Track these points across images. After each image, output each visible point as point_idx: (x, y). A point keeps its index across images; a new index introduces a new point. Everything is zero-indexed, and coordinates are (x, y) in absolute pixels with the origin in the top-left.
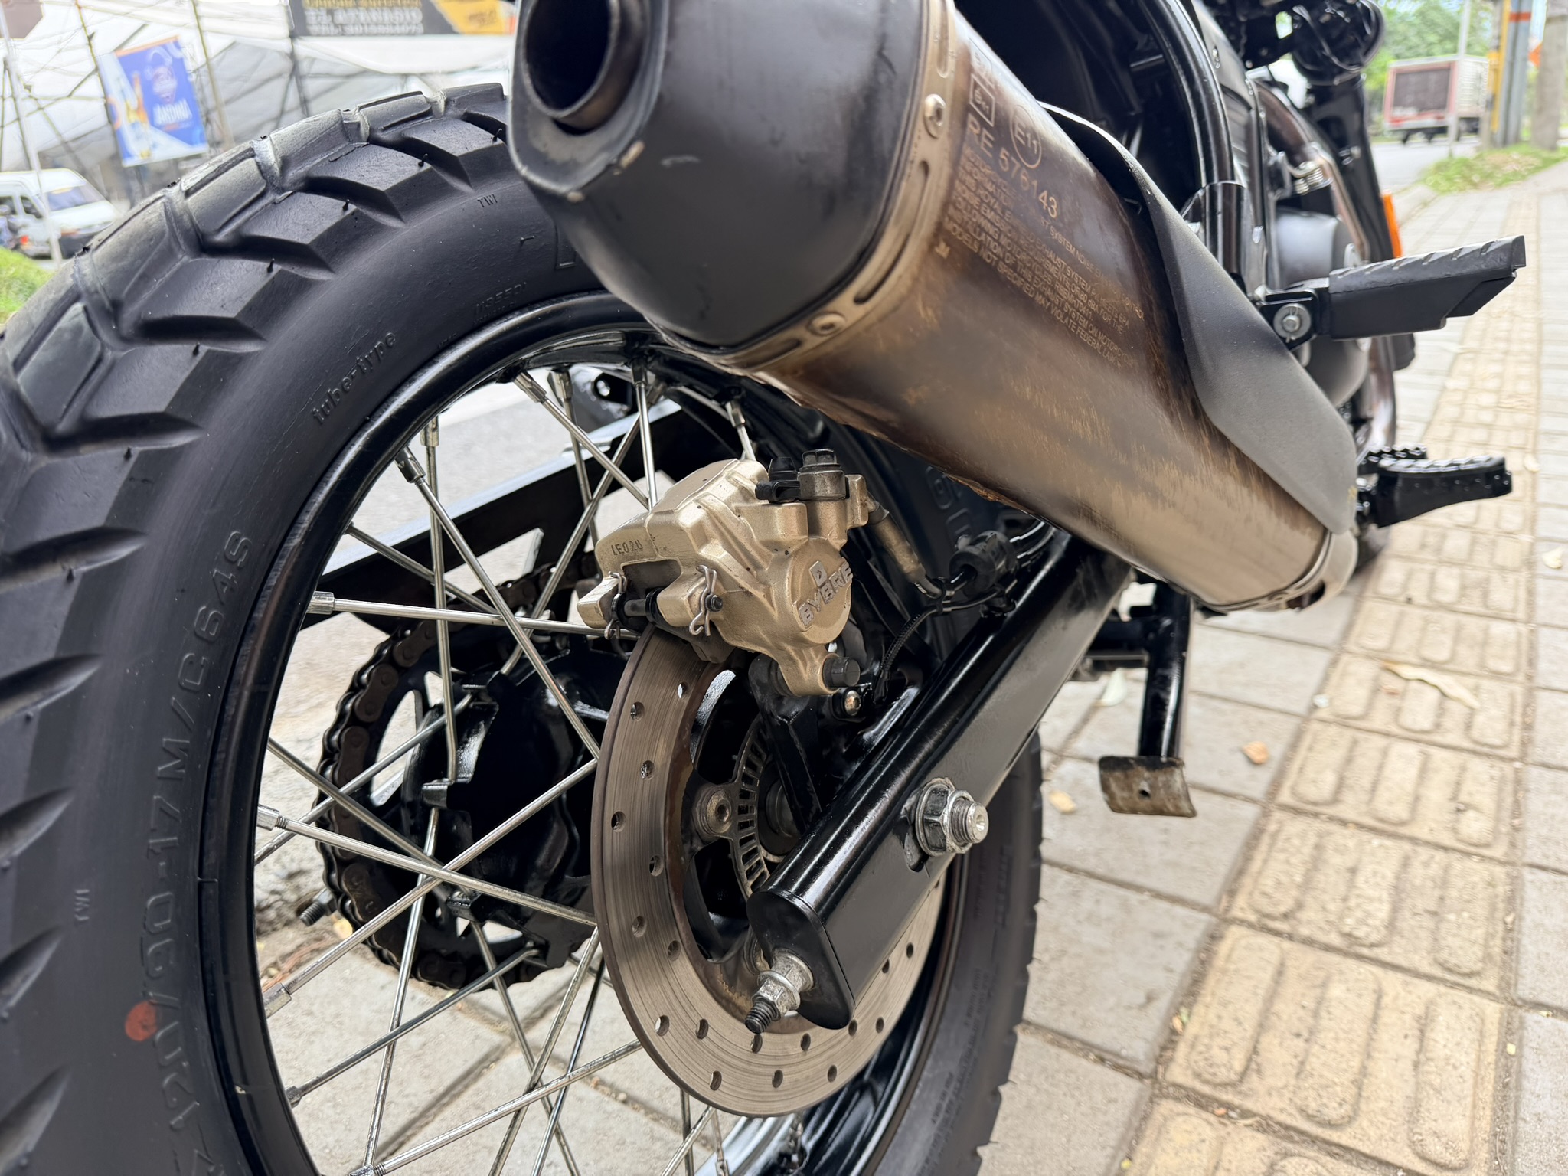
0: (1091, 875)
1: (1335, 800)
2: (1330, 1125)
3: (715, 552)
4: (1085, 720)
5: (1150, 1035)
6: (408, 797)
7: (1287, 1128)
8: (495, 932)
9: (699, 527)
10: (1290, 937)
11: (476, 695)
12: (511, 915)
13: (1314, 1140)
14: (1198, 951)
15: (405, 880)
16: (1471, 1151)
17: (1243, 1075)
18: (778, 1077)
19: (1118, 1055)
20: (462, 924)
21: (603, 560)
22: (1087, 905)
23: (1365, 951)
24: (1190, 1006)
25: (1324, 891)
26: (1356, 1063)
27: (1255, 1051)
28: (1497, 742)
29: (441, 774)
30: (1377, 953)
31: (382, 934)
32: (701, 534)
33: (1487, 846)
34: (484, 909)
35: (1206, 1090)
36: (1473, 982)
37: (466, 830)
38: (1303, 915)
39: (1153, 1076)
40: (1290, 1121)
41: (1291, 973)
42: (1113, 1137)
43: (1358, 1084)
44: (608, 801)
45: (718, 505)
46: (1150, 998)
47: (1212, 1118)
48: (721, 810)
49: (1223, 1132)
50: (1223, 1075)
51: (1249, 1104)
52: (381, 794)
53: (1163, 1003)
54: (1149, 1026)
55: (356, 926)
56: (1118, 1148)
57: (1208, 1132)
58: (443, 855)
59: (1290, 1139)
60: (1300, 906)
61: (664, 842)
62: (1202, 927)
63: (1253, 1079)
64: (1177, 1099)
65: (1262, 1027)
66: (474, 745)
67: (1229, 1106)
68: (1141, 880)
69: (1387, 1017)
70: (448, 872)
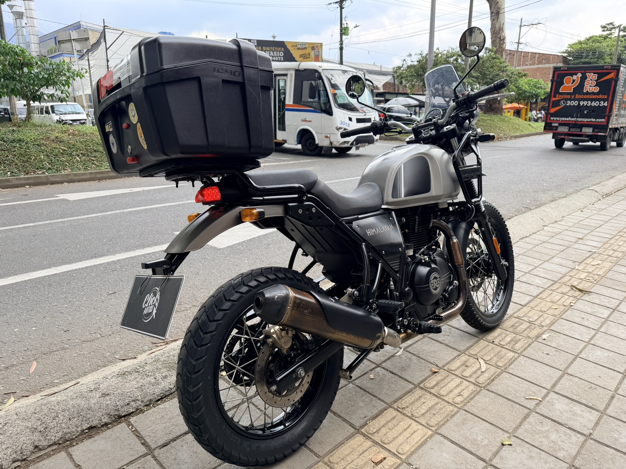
0: (368, 393)
1: (433, 388)
2: (385, 444)
3: (275, 336)
4: (389, 359)
5: (361, 423)
6: (237, 355)
7: (377, 442)
8: (246, 378)
9: (273, 332)
10: (401, 412)
11: (248, 343)
12: (248, 376)
13: (380, 445)
14: (380, 411)
15: (234, 368)
16: (406, 453)
17: (374, 433)
18: (276, 402)
19: (353, 425)
20: (241, 376)
21: (263, 333)
22: (364, 398)
23: (414, 418)
24: (373, 420)
25: (415, 406)
26: (396, 435)
27: (379, 430)
28: (481, 382)
29: (241, 354)
30: (417, 419)
31: (230, 374)
32: (273, 333)
33: (458, 404)
34: (244, 374)
35: (366, 434)
36: (431, 428)
37: (243, 362)
38: (406, 409)
39: (358, 430)
40: (378, 441)
41: (396, 419)
42: (345, 437)
43: (394, 439)
44: (258, 363)
45: (276, 330)
46: (365, 417)
47: (365, 438)
48: (272, 366)
49: (365, 440)
50: (370, 432)
51: (372, 438)
52: (233, 355)
53: (367, 419)
54: (362, 421)
55: (227, 373)
56: (345, 439)
57: (362, 440)
58: (239, 365)
59: (376, 444)
60: (407, 407)
61: (264, 370)
62: (384, 407)
63: (376, 434)
64: (361, 434)
65: (383, 426)
66: (247, 349)
67: (369, 437)
68: (378, 396)
69: (408, 430)
70: (239, 368)
